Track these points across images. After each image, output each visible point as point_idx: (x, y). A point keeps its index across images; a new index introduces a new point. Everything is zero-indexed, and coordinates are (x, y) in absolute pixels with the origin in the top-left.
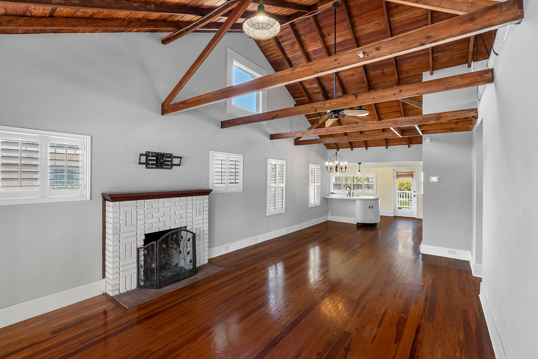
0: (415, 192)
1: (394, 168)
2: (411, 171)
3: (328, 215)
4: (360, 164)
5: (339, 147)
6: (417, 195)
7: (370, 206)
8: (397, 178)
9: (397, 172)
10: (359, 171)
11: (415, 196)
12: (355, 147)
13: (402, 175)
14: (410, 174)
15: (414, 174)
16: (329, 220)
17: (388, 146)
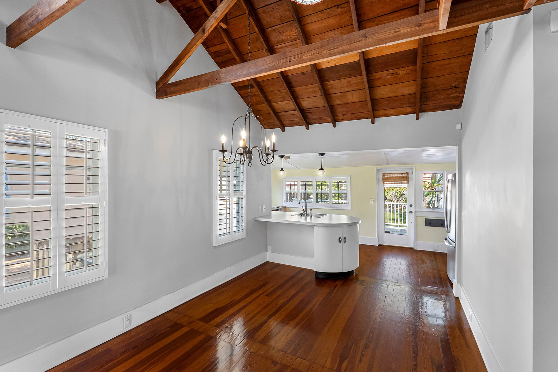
0: (411, 206)
1: (379, 167)
2: (405, 172)
3: (267, 251)
4: (322, 154)
5: (284, 123)
6: (416, 211)
7: (340, 238)
8: (384, 184)
9: (384, 174)
10: (322, 169)
11: (411, 212)
12: (312, 122)
13: (391, 178)
14: (404, 177)
15: (410, 176)
16: (269, 260)
17: (375, 118)
